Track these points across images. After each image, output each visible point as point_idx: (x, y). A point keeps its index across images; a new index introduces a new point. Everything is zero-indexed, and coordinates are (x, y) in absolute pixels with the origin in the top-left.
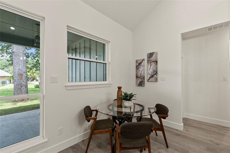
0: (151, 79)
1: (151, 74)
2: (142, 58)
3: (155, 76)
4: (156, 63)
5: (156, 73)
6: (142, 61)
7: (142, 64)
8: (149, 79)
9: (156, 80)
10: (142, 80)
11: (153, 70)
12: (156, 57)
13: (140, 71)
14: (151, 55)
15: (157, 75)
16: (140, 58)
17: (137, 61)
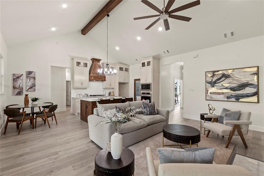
0: (30, 90)
1: (30, 86)
2: (21, 74)
3: (34, 87)
4: (34, 79)
5: (34, 85)
6: (21, 75)
7: (21, 78)
8: (28, 90)
9: (34, 90)
10: (21, 90)
11: (32, 83)
12: (35, 75)
13: (18, 83)
14: (30, 73)
15: (35, 87)
16: (18, 72)
17: (14, 75)
